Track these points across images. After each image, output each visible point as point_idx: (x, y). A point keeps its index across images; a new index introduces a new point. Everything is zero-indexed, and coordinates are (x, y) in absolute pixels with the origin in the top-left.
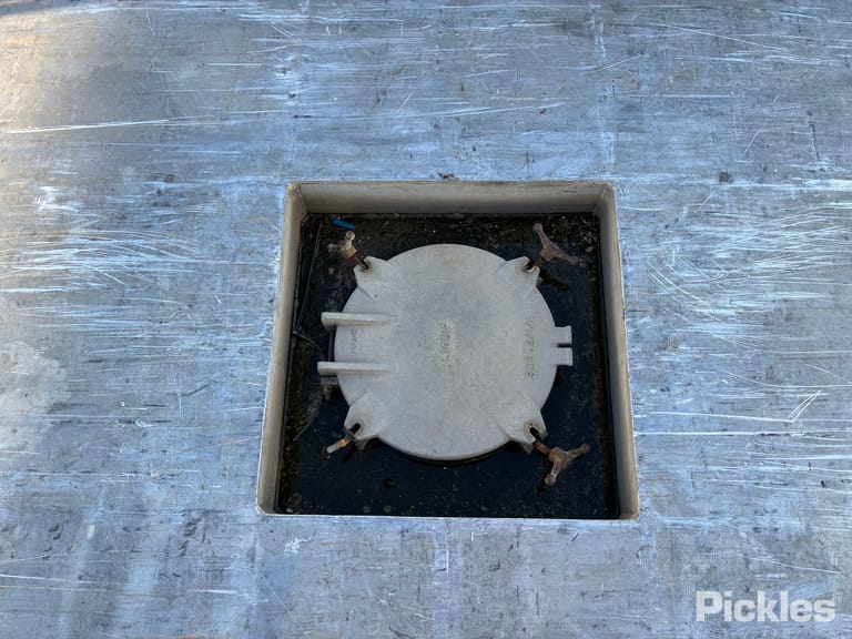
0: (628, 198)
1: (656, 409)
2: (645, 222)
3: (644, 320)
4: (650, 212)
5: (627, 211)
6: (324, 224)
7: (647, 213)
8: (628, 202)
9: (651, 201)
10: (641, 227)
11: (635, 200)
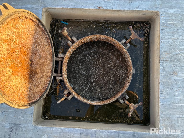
0: (164, 18)
1: (168, 95)
2: (170, 27)
3: (167, 64)
4: (172, 24)
5: (164, 23)
6: (58, 23)
7: (171, 24)
8: (164, 19)
9: (172, 19)
10: (168, 29)
11: (167, 19)
